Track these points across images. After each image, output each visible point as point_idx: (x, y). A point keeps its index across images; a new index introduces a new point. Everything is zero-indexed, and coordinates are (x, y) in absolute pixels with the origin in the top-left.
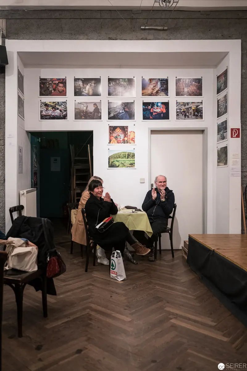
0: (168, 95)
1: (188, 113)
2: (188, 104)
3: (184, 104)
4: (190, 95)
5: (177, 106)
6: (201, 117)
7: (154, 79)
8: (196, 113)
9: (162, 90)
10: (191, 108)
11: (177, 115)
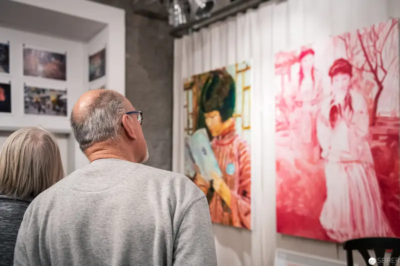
1: (44, 105)
2: (44, 90)
4: (47, 77)
5: (25, 92)
6: (65, 113)
8: (57, 107)
10: (48, 97)
11: (26, 107)
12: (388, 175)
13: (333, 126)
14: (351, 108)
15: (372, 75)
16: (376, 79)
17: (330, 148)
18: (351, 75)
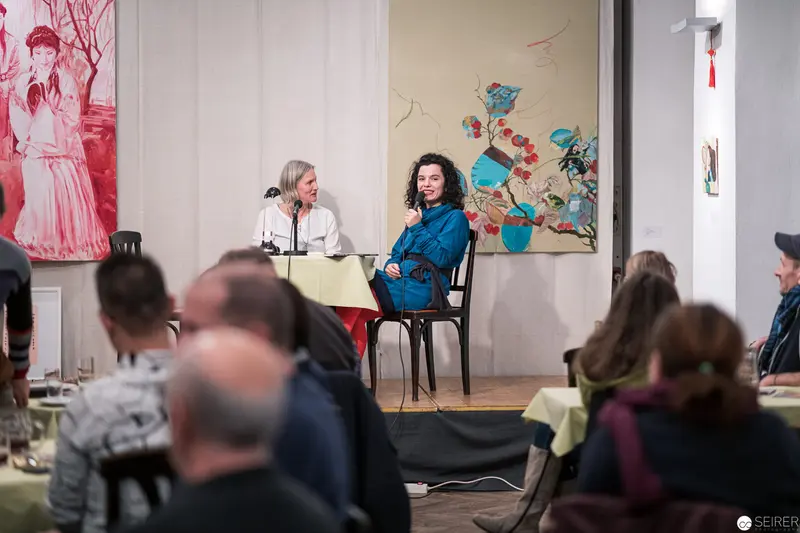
12: (103, 173)
13: (33, 112)
14: (58, 91)
15: (84, 54)
16: (90, 60)
17: (29, 139)
18: (58, 51)
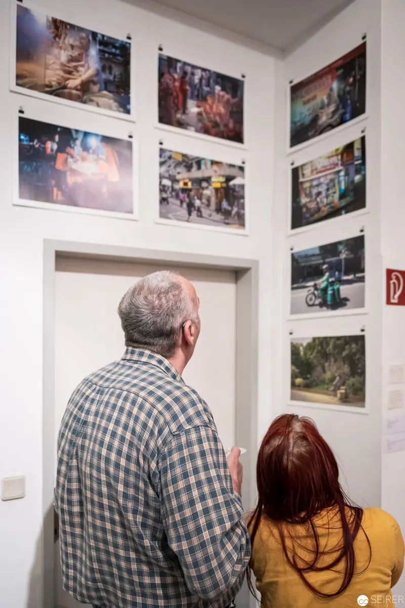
0: (128, 112)
1: (200, 198)
2: (199, 162)
3: (189, 163)
4: (206, 131)
5: (162, 164)
6: (240, 220)
7: (73, 27)
8: (225, 204)
9: (107, 85)
10: (208, 180)
11: (163, 200)
